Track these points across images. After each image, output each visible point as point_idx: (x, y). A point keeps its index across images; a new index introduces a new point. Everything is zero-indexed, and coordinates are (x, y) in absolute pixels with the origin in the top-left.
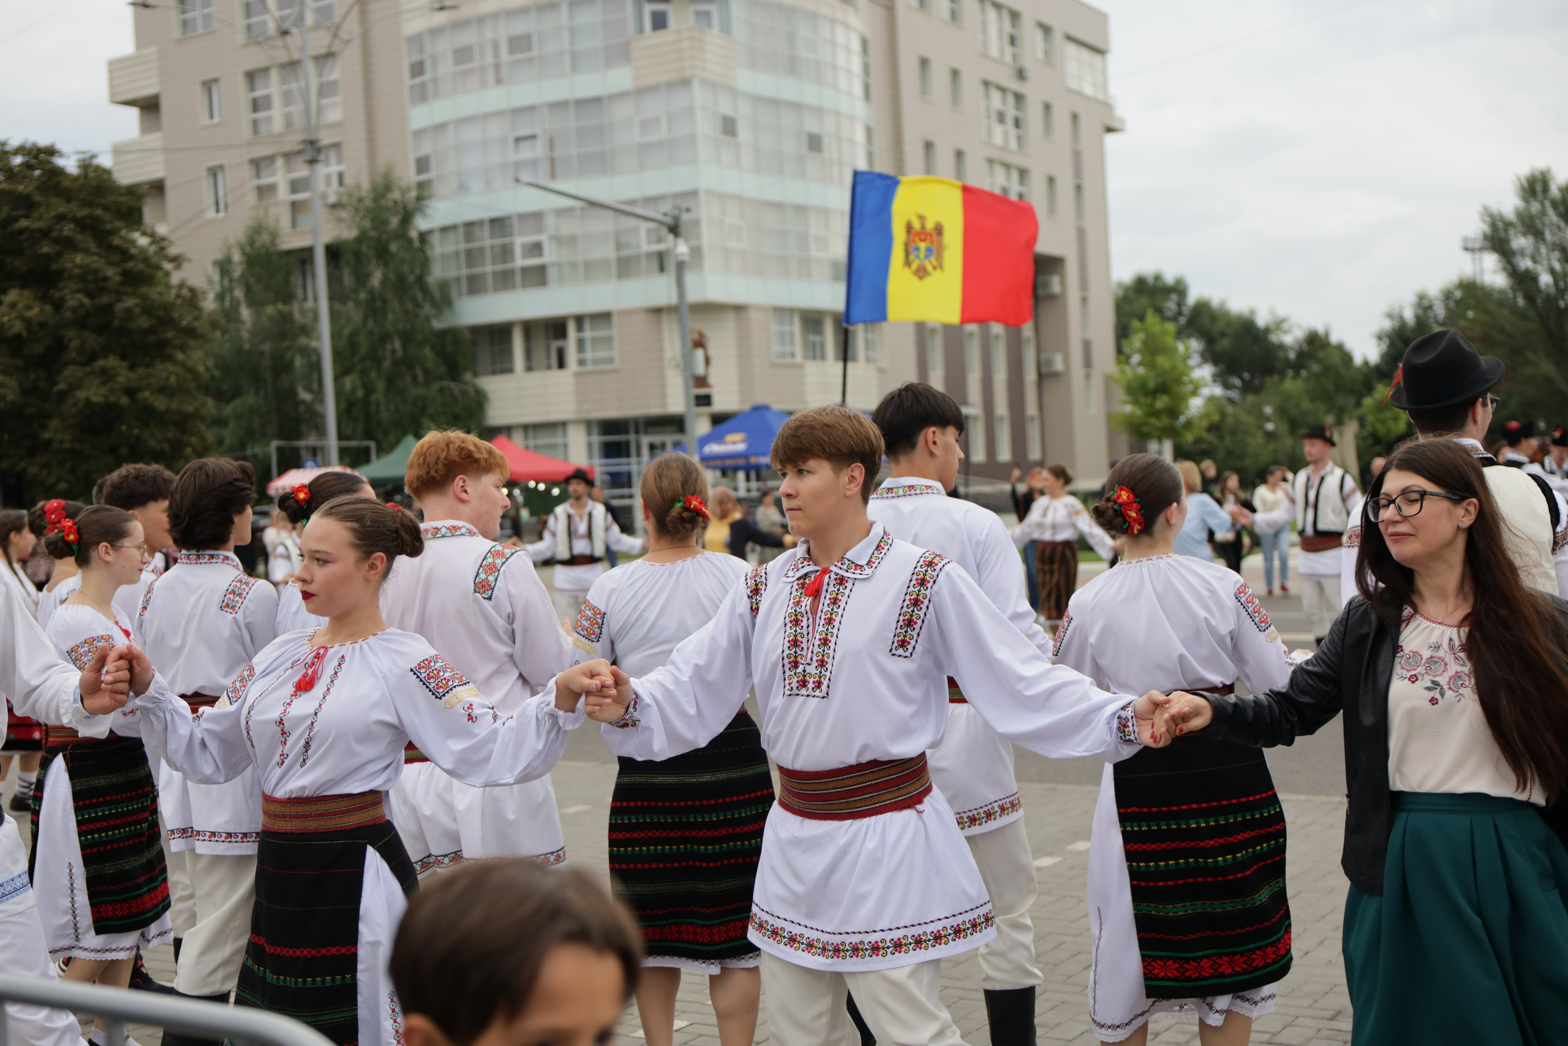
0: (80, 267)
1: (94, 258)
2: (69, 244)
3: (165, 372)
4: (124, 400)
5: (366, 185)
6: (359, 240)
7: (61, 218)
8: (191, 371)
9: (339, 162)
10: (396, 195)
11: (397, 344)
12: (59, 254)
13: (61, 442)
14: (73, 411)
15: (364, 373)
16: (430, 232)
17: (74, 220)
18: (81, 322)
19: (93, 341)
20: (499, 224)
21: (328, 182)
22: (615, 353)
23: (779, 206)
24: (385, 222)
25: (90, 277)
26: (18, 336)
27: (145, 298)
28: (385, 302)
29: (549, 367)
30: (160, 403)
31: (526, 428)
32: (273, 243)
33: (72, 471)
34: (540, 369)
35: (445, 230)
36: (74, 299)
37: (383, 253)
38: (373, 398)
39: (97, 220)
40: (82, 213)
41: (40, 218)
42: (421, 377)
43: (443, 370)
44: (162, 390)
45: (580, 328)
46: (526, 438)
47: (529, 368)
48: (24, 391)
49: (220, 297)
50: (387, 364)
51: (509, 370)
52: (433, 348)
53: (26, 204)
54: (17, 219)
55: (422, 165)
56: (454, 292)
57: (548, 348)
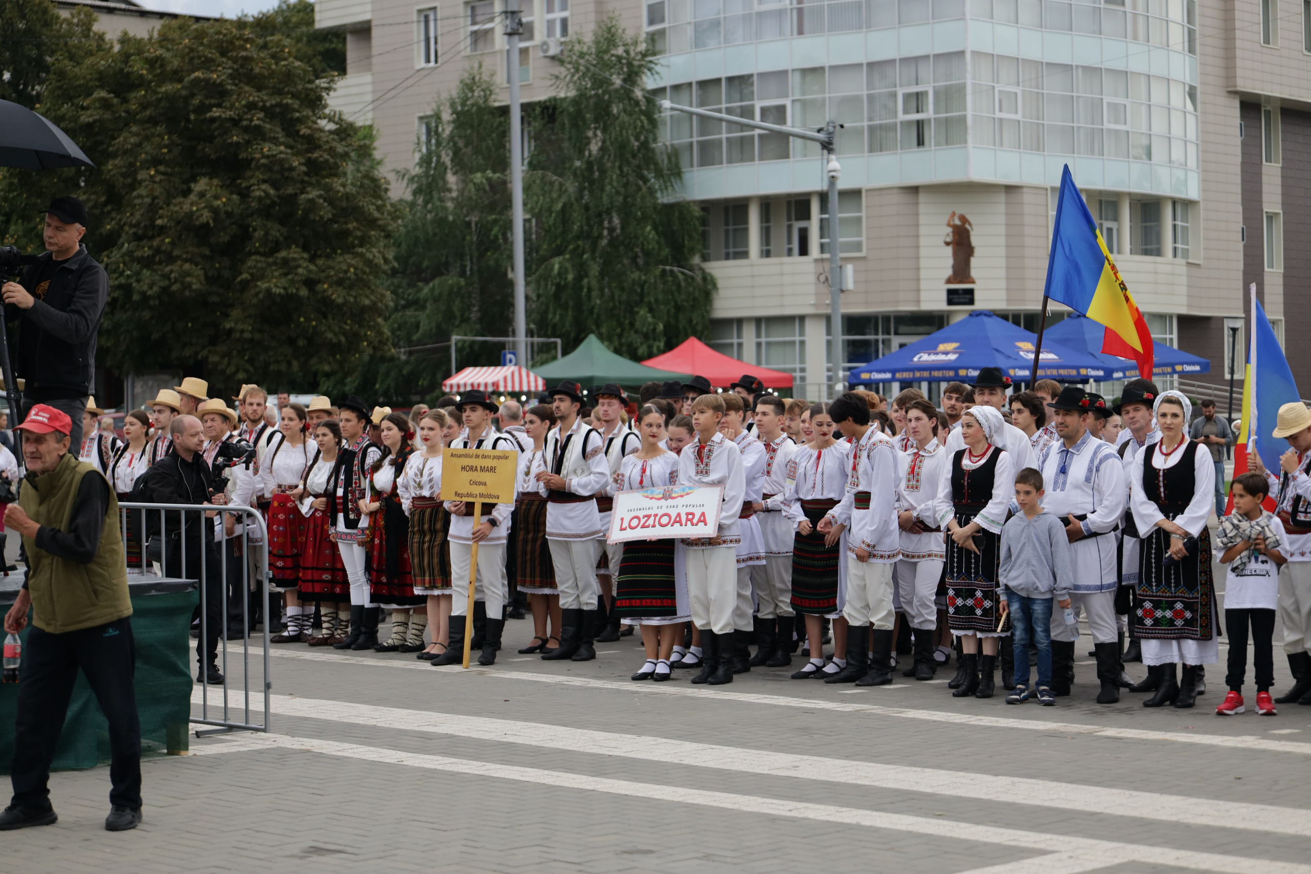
0: (268, 157)
1: (282, 148)
2: (258, 133)
3: (346, 263)
4: (304, 292)
5: (589, 38)
6: (576, 101)
7: (251, 106)
8: (369, 263)
9: (564, 8)
10: (620, 51)
11: (616, 221)
12: (248, 143)
13: (242, 331)
14: (255, 301)
15: (577, 253)
16: (661, 91)
17: (264, 109)
18: (266, 211)
19: (276, 231)
20: (739, 83)
21: (550, 32)
22: (863, 239)
23: (1067, 68)
24: (606, 82)
25: (276, 168)
26: (206, 226)
27: (329, 189)
28: (603, 171)
29: (790, 252)
30: (338, 296)
31: (758, 321)
32: (486, 100)
33: (251, 361)
34: (779, 255)
35: (676, 88)
36: (261, 190)
37: (603, 114)
38: (585, 281)
39: (287, 108)
40: (271, 101)
41: (232, 106)
42: (641, 261)
43: (666, 251)
44: (340, 282)
45: (824, 208)
46: (758, 335)
47: (767, 254)
48: (209, 280)
49: (425, 161)
50: (604, 242)
51: (744, 255)
52: (655, 228)
53: (219, 92)
54: (209, 108)
55: (655, 14)
56: (684, 160)
57: (790, 228)
